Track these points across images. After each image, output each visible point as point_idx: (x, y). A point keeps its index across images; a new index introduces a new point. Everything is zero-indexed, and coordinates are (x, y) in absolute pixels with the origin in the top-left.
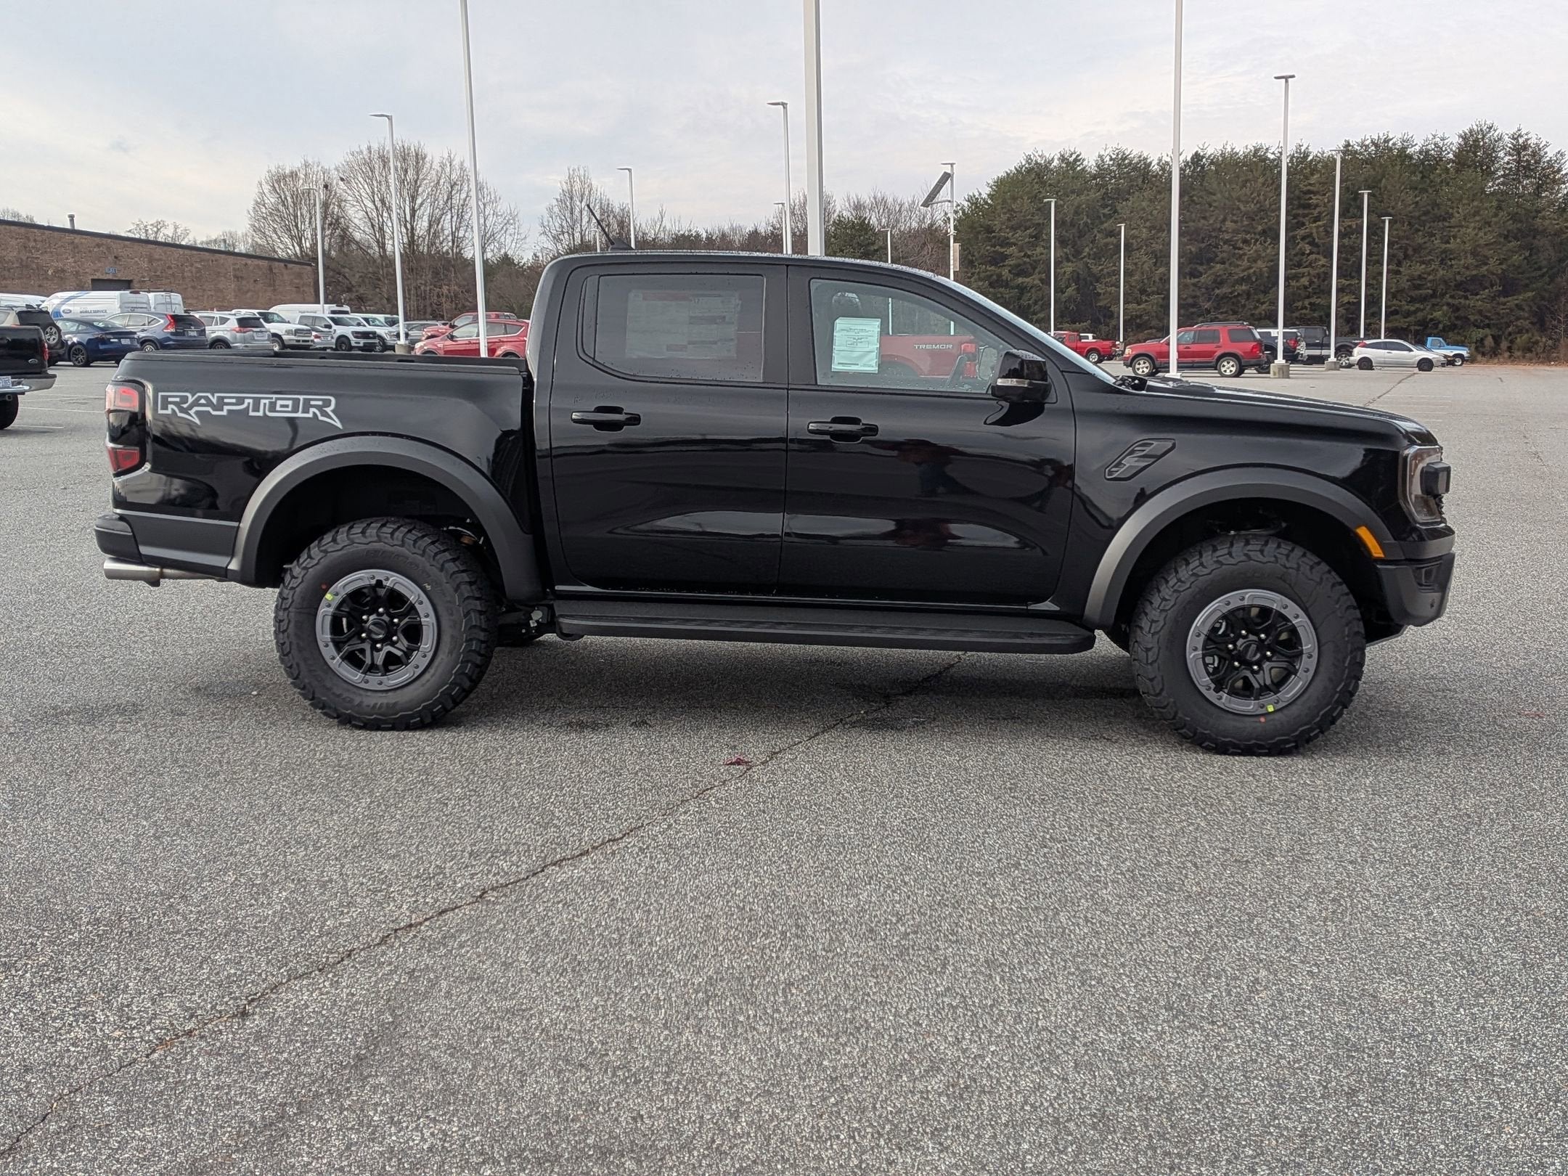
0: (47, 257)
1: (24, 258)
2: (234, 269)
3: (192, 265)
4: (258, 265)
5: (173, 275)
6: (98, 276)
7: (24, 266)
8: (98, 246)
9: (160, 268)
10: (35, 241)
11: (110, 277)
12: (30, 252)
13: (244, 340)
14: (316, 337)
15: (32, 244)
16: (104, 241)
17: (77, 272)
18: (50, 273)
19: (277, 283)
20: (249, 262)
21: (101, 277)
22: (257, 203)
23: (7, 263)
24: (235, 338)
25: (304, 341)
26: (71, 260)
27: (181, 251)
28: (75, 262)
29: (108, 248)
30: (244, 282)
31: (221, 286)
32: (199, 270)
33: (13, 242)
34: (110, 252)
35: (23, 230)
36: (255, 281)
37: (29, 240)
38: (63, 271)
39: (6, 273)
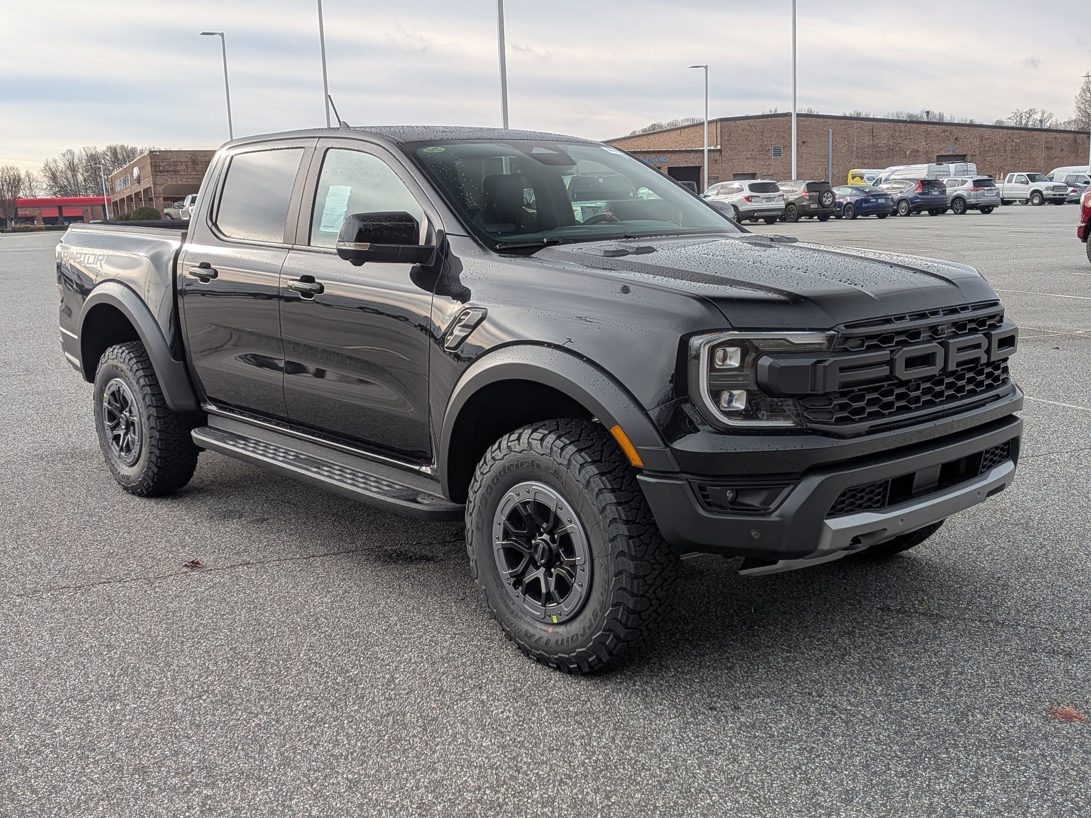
0: (907, 142)
1: (891, 144)
2: (1046, 142)
3: (1013, 141)
4: (1066, 138)
5: (998, 149)
6: (942, 153)
7: (891, 149)
8: (944, 131)
9: (987, 145)
10: (900, 131)
11: (950, 153)
12: (896, 139)
13: (976, 197)
14: (1073, 191)
15: (897, 134)
16: (949, 128)
17: (927, 151)
18: (908, 153)
19: (1080, 150)
20: (1058, 135)
21: (946, 154)
22: (1084, 91)
23: (880, 148)
24: (970, 195)
25: (1059, 195)
26: (924, 143)
27: (1005, 131)
28: (927, 144)
29: (951, 133)
30: (1053, 152)
31: (1034, 155)
32: (1017, 144)
33: (885, 134)
34: (952, 136)
35: (892, 124)
36: (1062, 150)
37: (896, 131)
38: (917, 151)
39: (878, 155)
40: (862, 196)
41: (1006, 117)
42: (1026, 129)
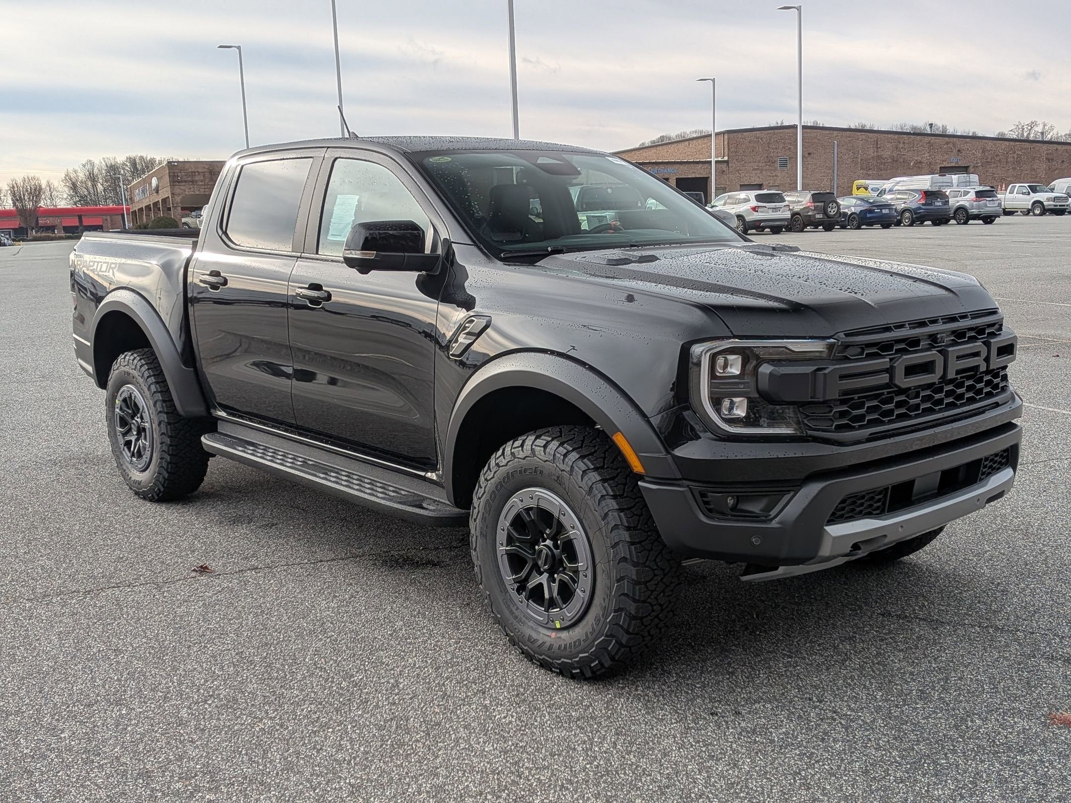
0: (910, 154)
1: (895, 155)
2: (1047, 154)
3: (1014, 153)
4: (1067, 150)
5: (1000, 161)
6: (945, 164)
7: (895, 161)
8: (947, 143)
9: (990, 157)
10: (904, 143)
11: (953, 165)
12: (900, 151)
13: (979, 207)
15: (901, 145)
16: (952, 140)
17: (930, 163)
18: (912, 164)
21: (949, 165)
23: (884, 159)
24: (973, 206)
26: (927, 155)
27: (1007, 143)
28: (930, 156)
29: (954, 145)
30: (1054, 163)
31: (1035, 167)
32: (1019, 156)
33: (889, 145)
34: (955, 147)
35: (896, 136)
36: (1063, 161)
37: (899, 142)
38: (921, 162)
39: (882, 166)
40: (866, 207)
41: (1008, 129)
42: (1027, 141)
